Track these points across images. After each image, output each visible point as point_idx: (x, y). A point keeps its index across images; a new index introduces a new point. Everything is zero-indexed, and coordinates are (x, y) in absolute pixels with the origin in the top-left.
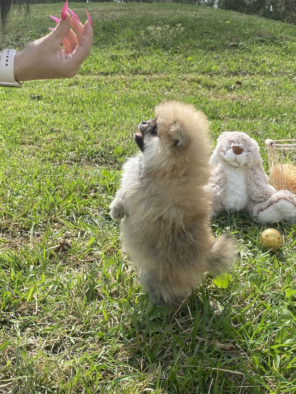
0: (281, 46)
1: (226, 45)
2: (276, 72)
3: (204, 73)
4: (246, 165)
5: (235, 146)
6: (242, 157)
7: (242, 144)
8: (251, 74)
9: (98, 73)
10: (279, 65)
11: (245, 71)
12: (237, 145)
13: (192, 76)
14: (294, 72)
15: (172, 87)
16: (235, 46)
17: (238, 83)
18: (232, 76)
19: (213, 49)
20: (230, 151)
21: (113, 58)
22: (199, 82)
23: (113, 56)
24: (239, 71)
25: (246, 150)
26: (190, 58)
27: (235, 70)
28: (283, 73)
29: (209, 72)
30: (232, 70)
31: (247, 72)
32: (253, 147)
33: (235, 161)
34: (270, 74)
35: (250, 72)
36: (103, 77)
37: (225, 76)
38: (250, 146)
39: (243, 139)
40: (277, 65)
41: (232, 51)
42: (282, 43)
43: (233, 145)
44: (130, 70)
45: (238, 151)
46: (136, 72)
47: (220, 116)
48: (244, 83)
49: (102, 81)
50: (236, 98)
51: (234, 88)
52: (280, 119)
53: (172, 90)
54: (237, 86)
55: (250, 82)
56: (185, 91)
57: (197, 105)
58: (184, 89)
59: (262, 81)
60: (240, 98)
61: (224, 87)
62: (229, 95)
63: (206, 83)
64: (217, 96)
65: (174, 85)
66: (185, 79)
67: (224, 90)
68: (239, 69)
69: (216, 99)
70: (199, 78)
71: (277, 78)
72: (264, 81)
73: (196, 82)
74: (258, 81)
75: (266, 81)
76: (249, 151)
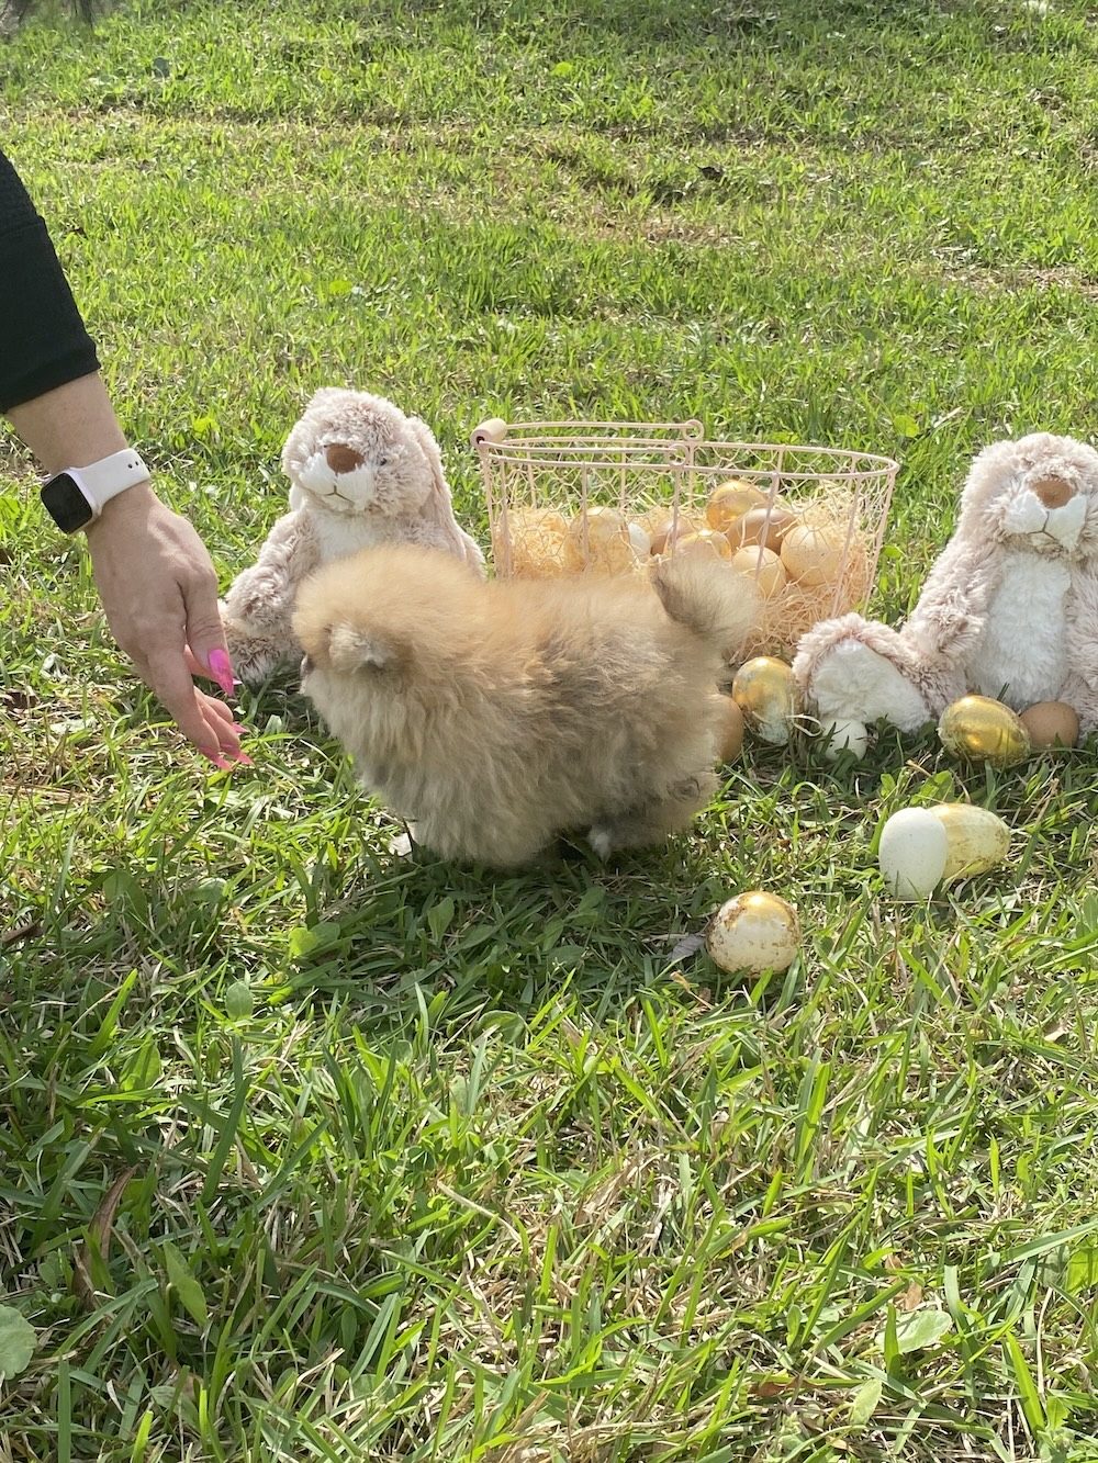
0: (916, 30)
1: (715, 20)
2: (867, 134)
3: (602, 127)
4: (371, 508)
5: (336, 441)
6: (360, 480)
7: (356, 438)
8: (771, 139)
9: (217, 113)
10: (888, 108)
11: (751, 128)
12: (340, 439)
13: (550, 138)
14: (933, 137)
15: (464, 179)
16: (747, 26)
17: (709, 172)
18: (703, 142)
19: (660, 34)
20: (319, 460)
21: (290, 55)
22: (571, 161)
23: (289, 46)
24: (732, 125)
25: (371, 456)
26: (564, 68)
27: (716, 120)
28: (892, 138)
29: (621, 128)
30: (706, 118)
31: (760, 129)
32: (402, 448)
33: (335, 492)
34: (843, 140)
35: (770, 131)
36: (222, 130)
37: (678, 143)
38: (388, 443)
39: (366, 420)
40: (880, 106)
41: (731, 44)
42: (925, 20)
43: (329, 438)
44: (334, 105)
45: (343, 459)
46: (353, 112)
47: (578, 301)
48: (734, 173)
49: (219, 144)
50: (681, 230)
51: (693, 190)
52: (784, 321)
53: (464, 188)
54: (704, 185)
55: (756, 172)
56: (506, 197)
57: (513, 255)
58: (504, 190)
59: (801, 169)
60: (695, 233)
61: (652, 185)
62: (658, 221)
63: (598, 166)
64: (612, 222)
65: (474, 169)
66: (527, 149)
67: (644, 199)
68: (732, 116)
69: (607, 231)
70: (577, 148)
71: (865, 157)
72: (811, 170)
73: (564, 161)
74: (787, 169)
75: (819, 168)
76: (384, 463)
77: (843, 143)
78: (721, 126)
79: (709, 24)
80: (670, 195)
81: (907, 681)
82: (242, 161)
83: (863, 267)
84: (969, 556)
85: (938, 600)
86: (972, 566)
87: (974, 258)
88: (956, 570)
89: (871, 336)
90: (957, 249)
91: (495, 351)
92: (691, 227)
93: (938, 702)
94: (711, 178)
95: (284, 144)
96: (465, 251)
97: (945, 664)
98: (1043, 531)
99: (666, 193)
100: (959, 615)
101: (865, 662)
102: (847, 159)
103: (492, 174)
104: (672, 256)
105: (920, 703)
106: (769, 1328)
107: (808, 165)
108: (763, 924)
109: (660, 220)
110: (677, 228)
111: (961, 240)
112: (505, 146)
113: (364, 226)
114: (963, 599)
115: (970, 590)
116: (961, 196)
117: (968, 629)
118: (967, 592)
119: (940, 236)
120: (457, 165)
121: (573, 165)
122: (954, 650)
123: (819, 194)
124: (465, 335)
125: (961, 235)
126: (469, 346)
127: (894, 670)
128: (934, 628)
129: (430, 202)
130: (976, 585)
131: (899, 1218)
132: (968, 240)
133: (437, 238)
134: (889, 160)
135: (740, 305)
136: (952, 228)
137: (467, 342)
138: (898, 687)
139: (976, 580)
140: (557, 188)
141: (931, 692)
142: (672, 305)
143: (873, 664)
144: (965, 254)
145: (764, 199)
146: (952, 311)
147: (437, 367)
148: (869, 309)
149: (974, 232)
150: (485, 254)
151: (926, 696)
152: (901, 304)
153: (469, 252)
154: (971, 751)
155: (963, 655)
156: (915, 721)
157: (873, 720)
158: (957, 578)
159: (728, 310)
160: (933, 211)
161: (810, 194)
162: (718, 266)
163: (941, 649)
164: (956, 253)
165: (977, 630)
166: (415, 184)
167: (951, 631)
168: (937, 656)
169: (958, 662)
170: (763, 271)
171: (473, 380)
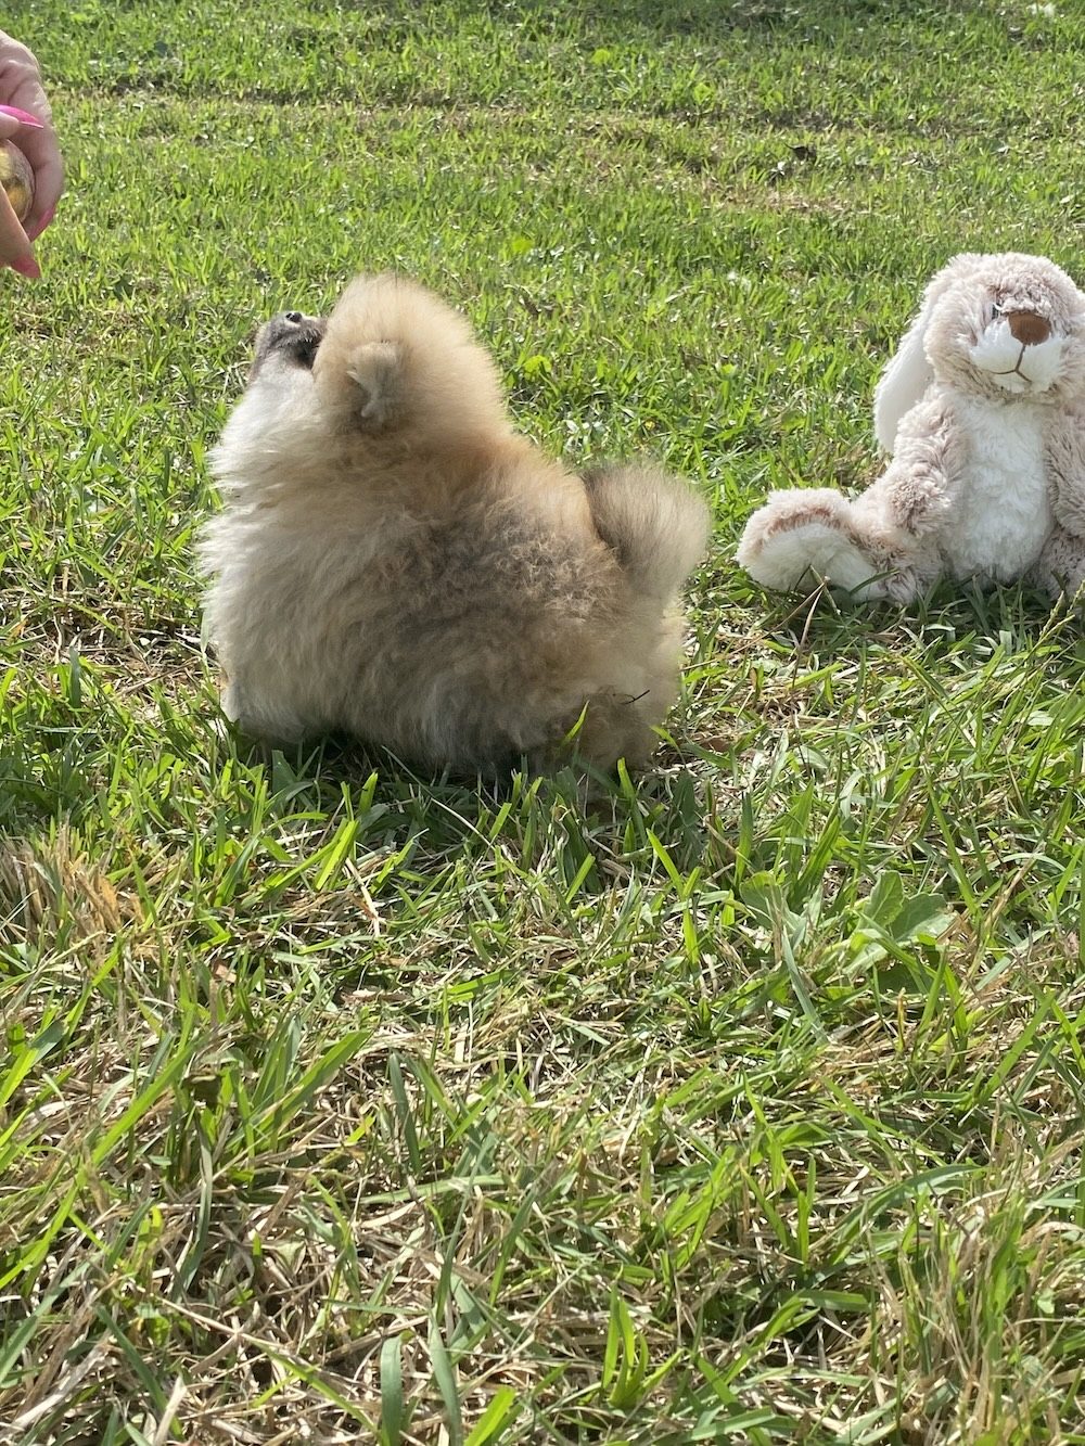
0: (938, 28)
1: (735, 14)
2: (932, 122)
3: (661, 112)
4: (1055, 388)
5: (1021, 307)
6: (1045, 357)
7: (1046, 303)
8: (841, 125)
9: (246, 95)
10: (942, 99)
11: (817, 114)
12: (1028, 304)
14: (997, 126)
16: (770, 20)
17: (801, 152)
18: (771, 127)
19: (685, 27)
20: (1001, 330)
22: (651, 142)
23: (297, 32)
24: (794, 112)
25: (1059, 325)
26: (601, 55)
28: (957, 126)
29: (684, 108)
30: (770, 104)
31: (826, 116)
33: (1017, 370)
34: (911, 127)
35: (837, 117)
36: (267, 109)
37: (746, 127)
39: (1046, 283)
40: (934, 97)
41: (761, 37)
42: (944, 19)
43: (1009, 303)
44: (374, 86)
45: (1030, 328)
46: (397, 94)
51: (790, 170)
54: (800, 164)
55: (842, 154)
59: (881, 153)
64: (730, 196)
66: (593, 131)
68: (795, 102)
69: (731, 204)
70: (648, 131)
72: (894, 154)
74: (872, 152)
77: (910, 130)
78: (786, 112)
79: (731, 20)
94: (806, 158)
161: (904, 174)
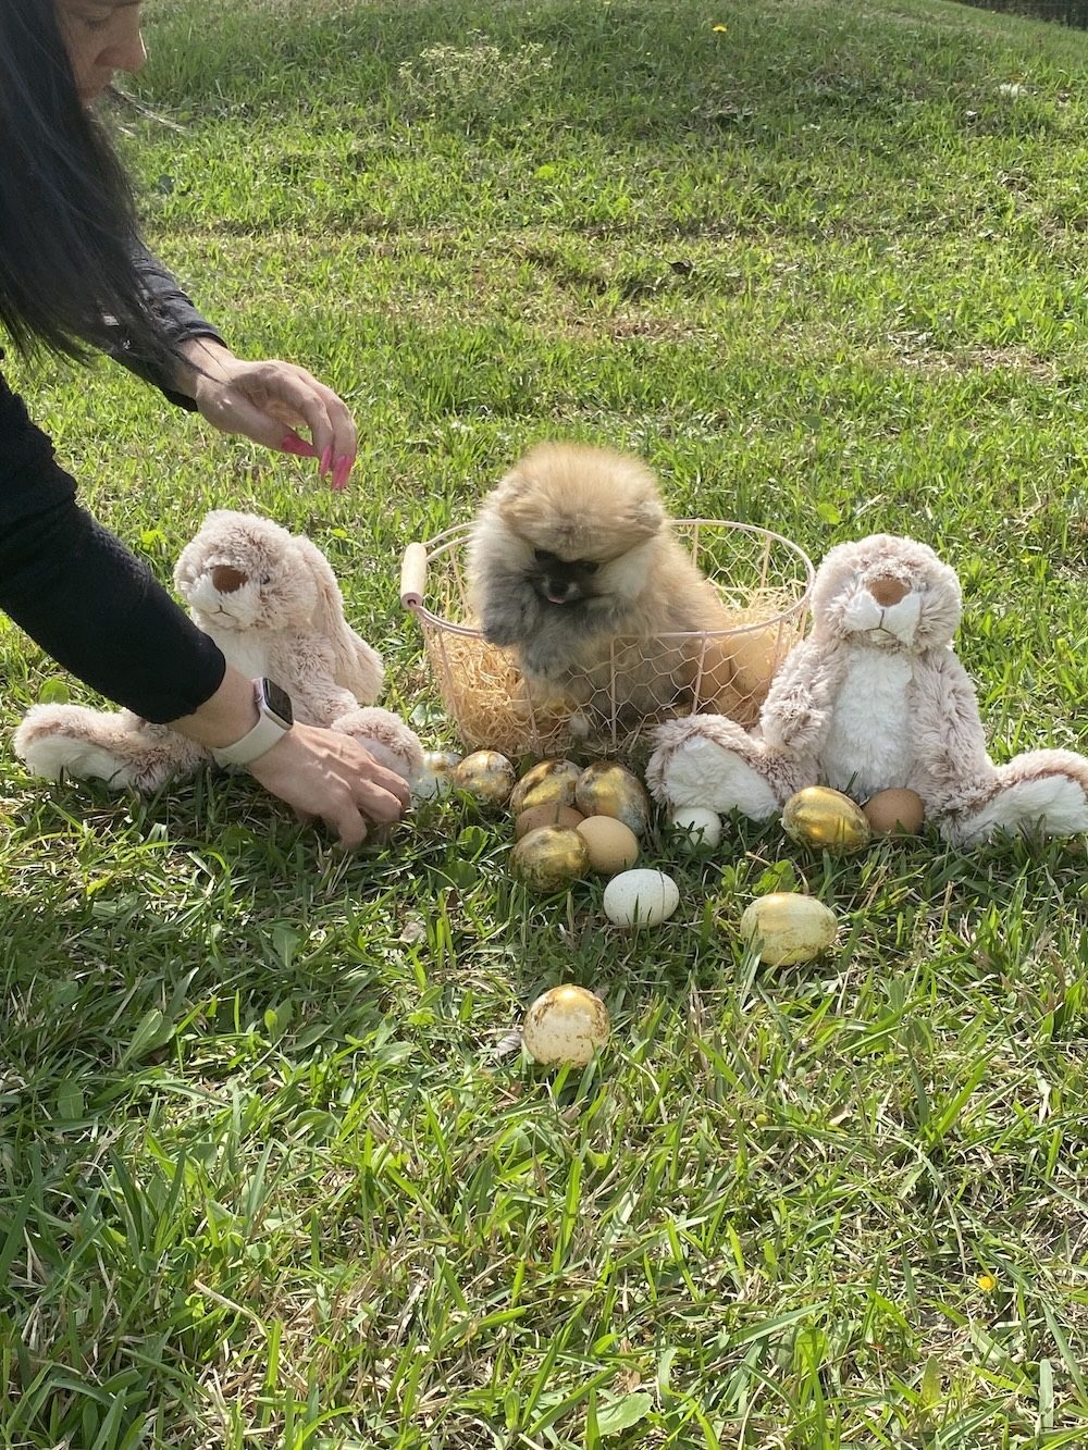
0: (889, 118)
1: (694, 117)
2: (836, 222)
3: (581, 226)
4: (257, 624)
5: (221, 563)
7: (240, 560)
8: (743, 232)
9: (215, 227)
10: (858, 196)
11: (723, 222)
12: (226, 561)
13: (530, 239)
14: (900, 222)
15: (444, 283)
16: (724, 122)
17: (679, 268)
18: (676, 237)
19: (640, 134)
20: (205, 581)
21: (289, 168)
22: (545, 260)
23: (288, 159)
24: (705, 220)
25: (256, 575)
26: (546, 171)
27: (690, 216)
28: (860, 226)
29: (599, 227)
30: (682, 214)
31: (732, 223)
33: (222, 611)
34: (812, 229)
35: (741, 224)
36: (218, 243)
37: (652, 239)
38: (272, 562)
39: (251, 540)
40: (851, 195)
41: (709, 141)
42: (898, 108)
43: (213, 561)
44: (326, 215)
45: (228, 580)
46: (345, 221)
47: (537, 399)
48: (704, 267)
49: (214, 258)
50: (647, 325)
51: (663, 285)
52: (732, 412)
53: (443, 292)
54: (673, 279)
55: (725, 264)
56: (482, 299)
57: (480, 356)
58: (481, 293)
59: (769, 260)
60: (660, 327)
61: (624, 281)
62: (625, 316)
63: (573, 265)
64: (581, 319)
65: (454, 273)
66: (507, 251)
67: (613, 295)
68: (705, 211)
69: (575, 328)
70: (555, 248)
71: (833, 246)
72: (780, 260)
73: (541, 260)
74: (755, 261)
75: (787, 258)
76: (267, 581)
77: (812, 232)
78: (694, 221)
79: (689, 121)
80: (640, 290)
81: (755, 772)
82: (235, 273)
83: (817, 355)
84: (814, 652)
85: (783, 695)
86: (815, 663)
87: (929, 341)
88: (801, 666)
89: (815, 423)
90: (913, 333)
91: (448, 452)
92: (657, 322)
93: (785, 791)
94: (680, 273)
95: (275, 256)
96: (431, 355)
97: (792, 756)
98: (880, 628)
99: (635, 289)
100: (802, 709)
101: (712, 756)
102: (814, 248)
103: (470, 277)
104: (634, 351)
105: (768, 792)
106: (495, 1414)
107: (777, 256)
108: (568, 1018)
109: (629, 315)
110: (643, 323)
111: (918, 324)
112: (487, 249)
113: (341, 333)
114: (806, 694)
115: (814, 684)
116: (922, 281)
117: (810, 723)
118: (810, 688)
119: (897, 322)
120: (439, 269)
121: (550, 265)
122: (799, 742)
123: (786, 284)
124: (422, 438)
125: (918, 319)
126: (424, 448)
127: (741, 764)
128: (778, 723)
129: (409, 307)
130: (820, 680)
131: (644, 1303)
132: (923, 324)
133: (407, 343)
134: (857, 246)
135: (690, 398)
136: (909, 313)
137: (423, 444)
138: (746, 778)
139: (819, 676)
140: (532, 288)
141: (778, 782)
142: (627, 400)
143: (718, 758)
144: (920, 338)
145: (731, 290)
146: (897, 396)
147: (389, 471)
148: (815, 397)
149: (930, 316)
150: (452, 357)
151: (773, 787)
152: (848, 391)
153: (436, 354)
154: (810, 839)
155: (807, 747)
156: (765, 811)
157: (726, 810)
158: (801, 674)
159: (679, 403)
160: (892, 297)
161: (777, 283)
162: (676, 359)
163: (786, 742)
164: (912, 337)
165: (819, 724)
166: (398, 290)
167: (794, 725)
168: (783, 748)
169: (803, 754)
170: (720, 363)
171: (421, 482)
